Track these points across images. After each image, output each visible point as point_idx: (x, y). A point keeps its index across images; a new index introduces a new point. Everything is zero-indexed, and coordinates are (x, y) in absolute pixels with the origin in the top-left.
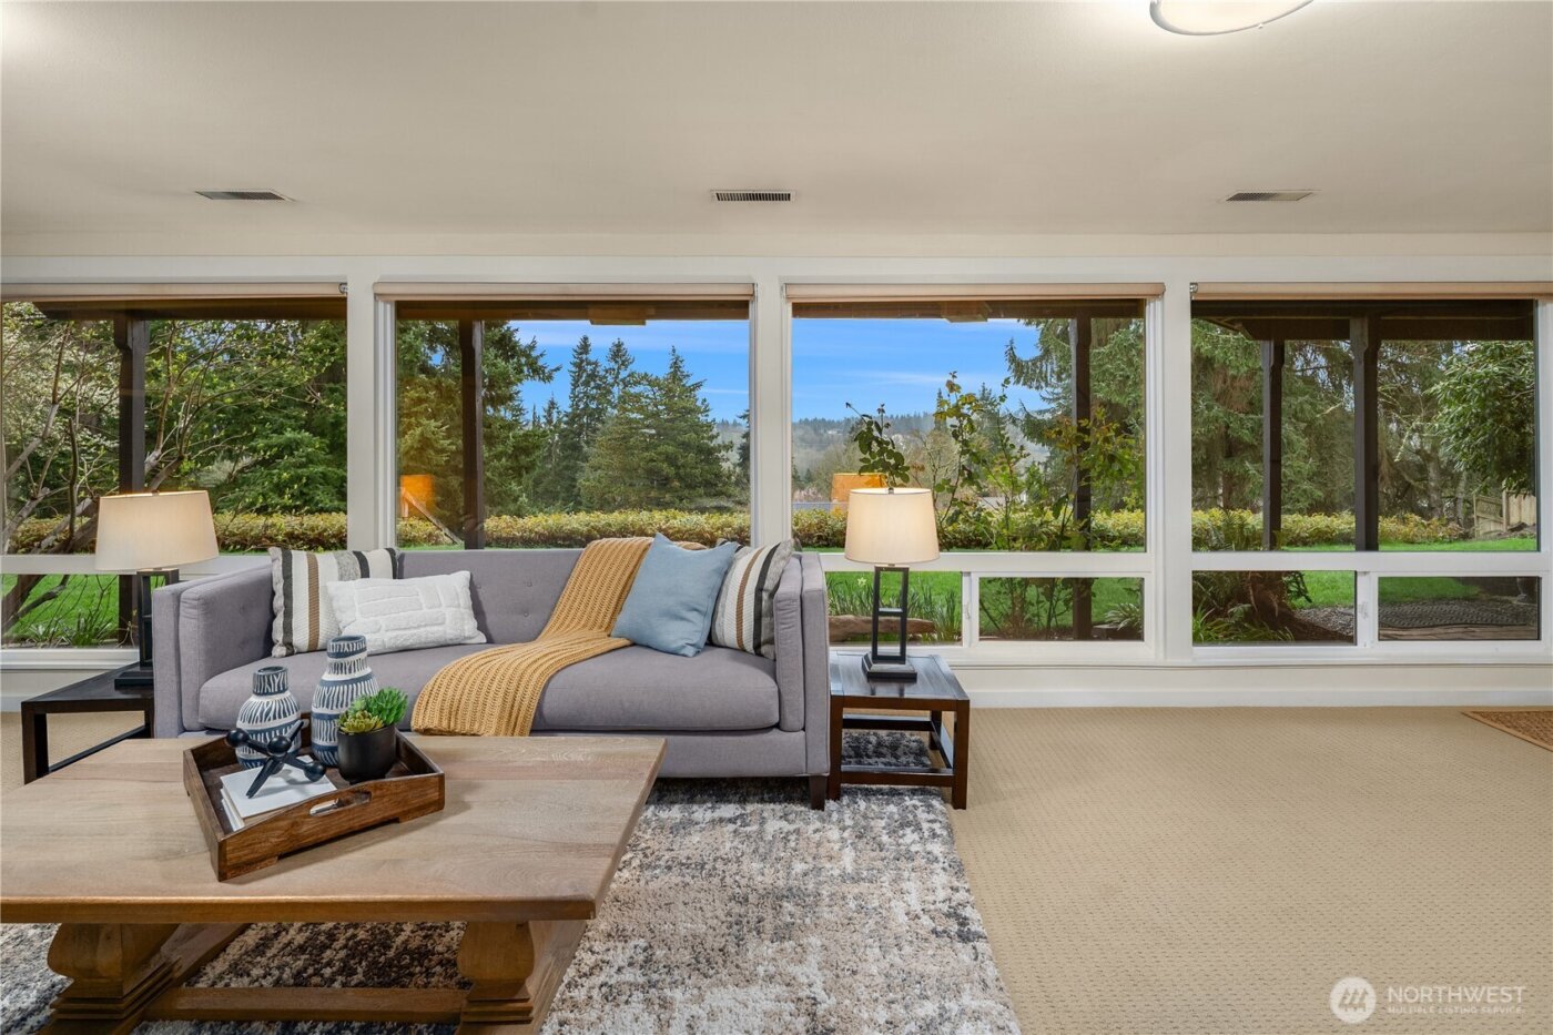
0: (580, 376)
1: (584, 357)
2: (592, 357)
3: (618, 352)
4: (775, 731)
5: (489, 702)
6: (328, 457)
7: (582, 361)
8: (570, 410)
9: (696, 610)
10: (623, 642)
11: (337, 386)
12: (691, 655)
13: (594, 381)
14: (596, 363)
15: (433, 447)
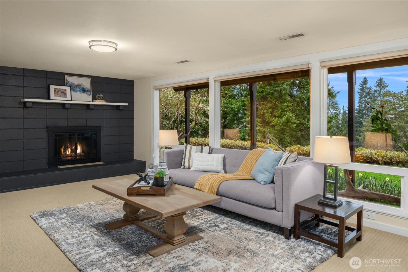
0: (362, 94)
1: (365, 86)
2: (368, 86)
3: (380, 83)
4: (274, 210)
5: (208, 185)
6: (261, 124)
7: (364, 88)
8: (358, 108)
9: (268, 171)
10: (252, 178)
11: (264, 103)
12: (262, 184)
13: (369, 96)
14: (370, 88)
15: (291, 122)
